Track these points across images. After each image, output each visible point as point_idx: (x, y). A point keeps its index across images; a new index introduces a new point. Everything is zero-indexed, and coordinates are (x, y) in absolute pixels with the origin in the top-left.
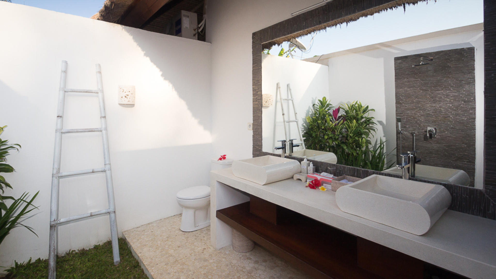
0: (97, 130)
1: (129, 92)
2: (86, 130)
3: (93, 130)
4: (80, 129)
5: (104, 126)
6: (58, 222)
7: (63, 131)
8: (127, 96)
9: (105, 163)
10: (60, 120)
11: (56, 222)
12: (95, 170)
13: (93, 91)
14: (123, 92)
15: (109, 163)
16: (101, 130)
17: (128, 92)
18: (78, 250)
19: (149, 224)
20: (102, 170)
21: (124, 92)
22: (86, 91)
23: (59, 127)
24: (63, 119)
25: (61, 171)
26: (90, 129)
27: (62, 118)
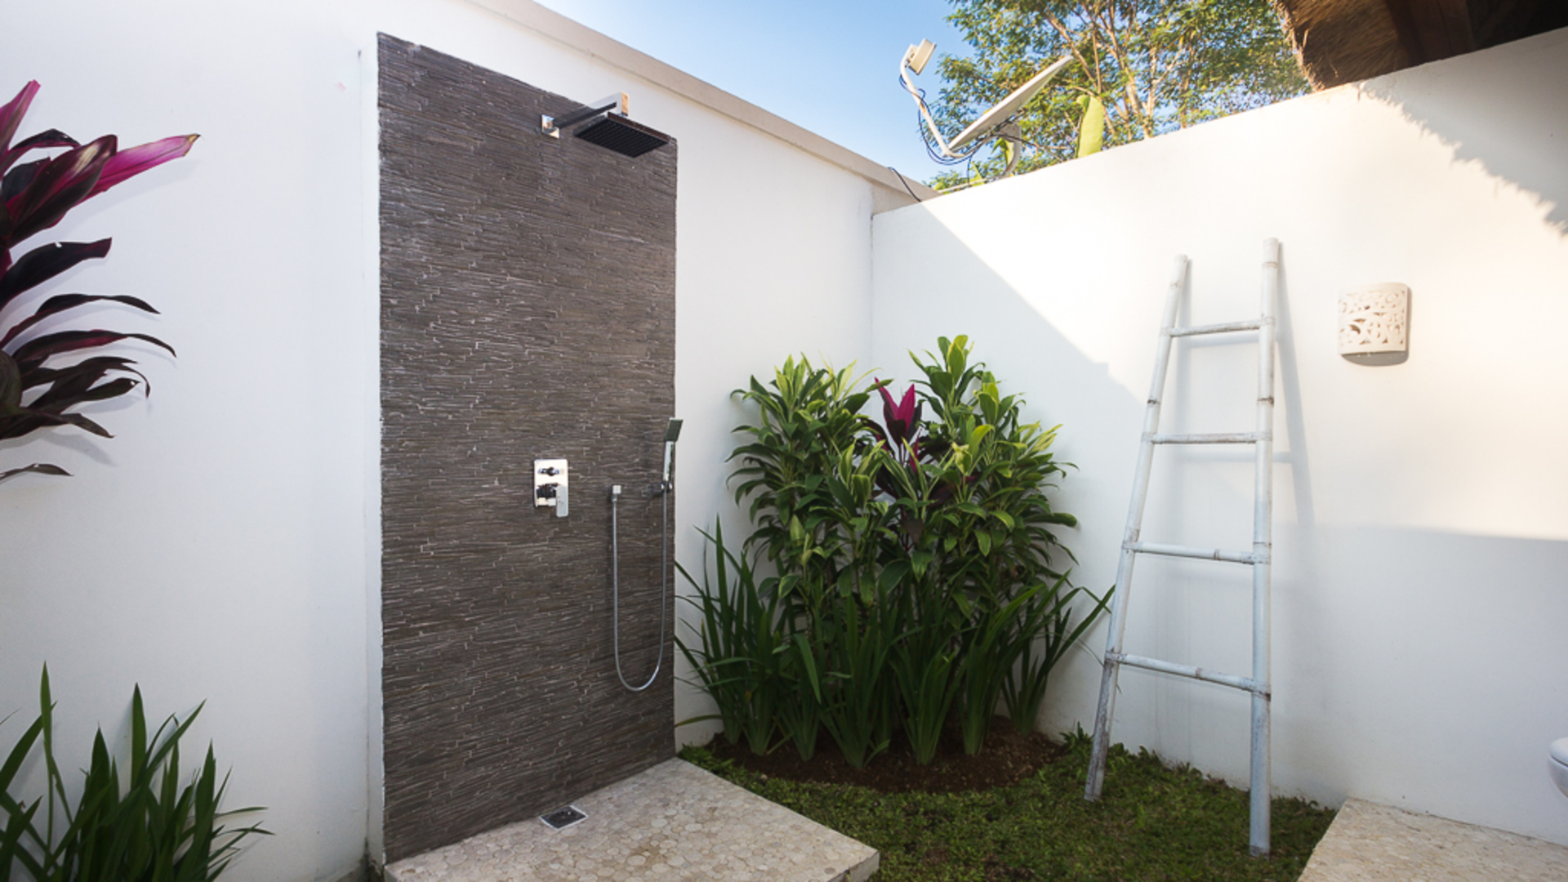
0: (1241, 438)
1: (1367, 308)
2: (1211, 439)
3: (1231, 438)
4: (1197, 435)
5: (1263, 428)
6: (1121, 658)
7: (1157, 438)
8: (1358, 325)
9: (1255, 538)
10: (1152, 409)
11: (1116, 656)
12: (1222, 554)
13: (1245, 325)
14: (1344, 311)
15: (1267, 541)
16: (1254, 439)
17: (1363, 309)
18: (1209, 776)
19: (1462, 824)
20: (1245, 557)
21: (1348, 310)
22: (1223, 327)
23: (1148, 429)
24: (1159, 408)
25: (1140, 539)
26: (1223, 435)
27: (1156, 405)
